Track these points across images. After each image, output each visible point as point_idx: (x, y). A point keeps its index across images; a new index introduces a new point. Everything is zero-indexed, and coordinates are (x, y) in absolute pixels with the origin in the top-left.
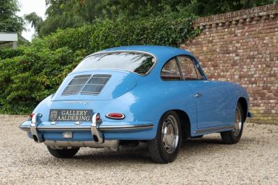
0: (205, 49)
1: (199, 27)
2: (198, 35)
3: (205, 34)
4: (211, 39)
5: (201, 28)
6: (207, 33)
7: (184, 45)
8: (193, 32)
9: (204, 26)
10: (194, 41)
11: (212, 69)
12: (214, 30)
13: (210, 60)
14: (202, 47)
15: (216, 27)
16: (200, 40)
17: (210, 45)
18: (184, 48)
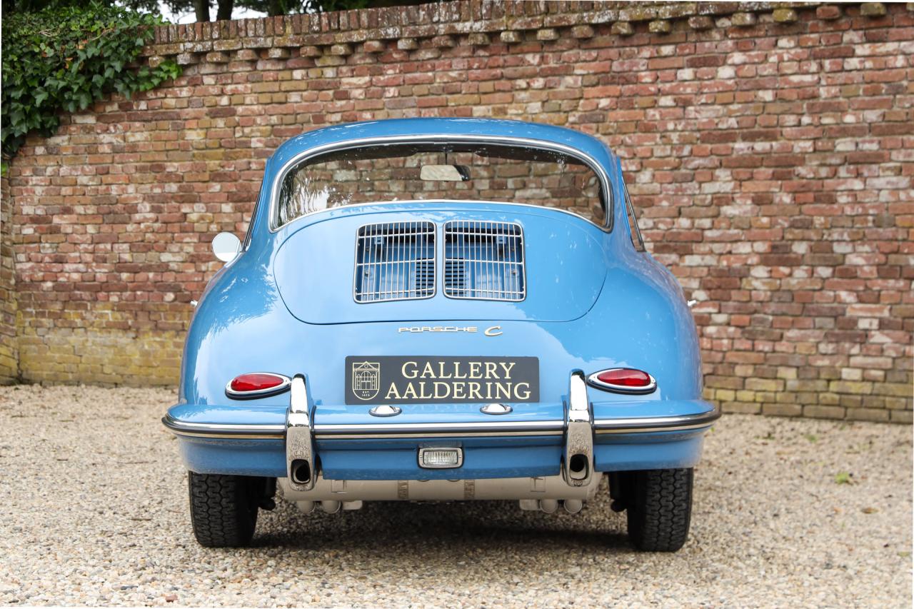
0: (194, 136)
1: (171, 58)
2: (164, 84)
3: (195, 83)
4: (224, 101)
5: (182, 60)
6: (209, 80)
7: (90, 120)
8: (144, 73)
9: (199, 56)
10: (143, 106)
11: (227, 208)
12: (242, 71)
13: (216, 177)
14: (180, 129)
15: (253, 62)
16: (171, 102)
17: (220, 123)
18: (88, 129)
